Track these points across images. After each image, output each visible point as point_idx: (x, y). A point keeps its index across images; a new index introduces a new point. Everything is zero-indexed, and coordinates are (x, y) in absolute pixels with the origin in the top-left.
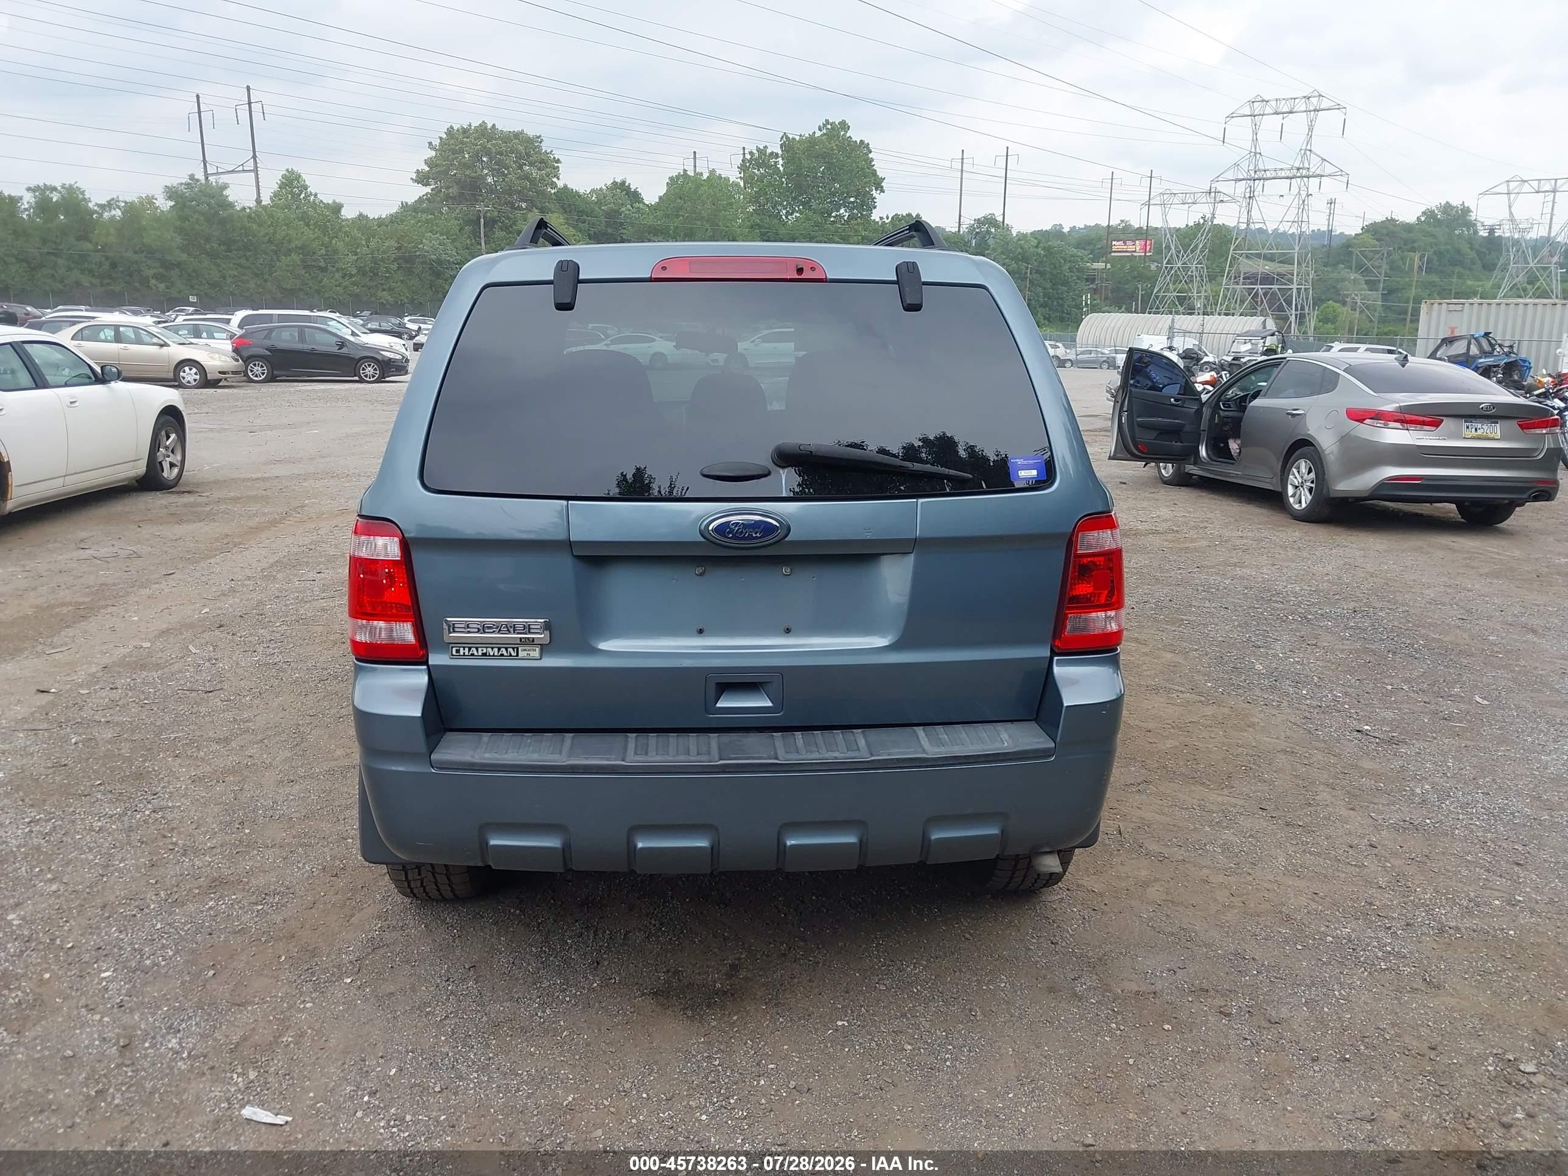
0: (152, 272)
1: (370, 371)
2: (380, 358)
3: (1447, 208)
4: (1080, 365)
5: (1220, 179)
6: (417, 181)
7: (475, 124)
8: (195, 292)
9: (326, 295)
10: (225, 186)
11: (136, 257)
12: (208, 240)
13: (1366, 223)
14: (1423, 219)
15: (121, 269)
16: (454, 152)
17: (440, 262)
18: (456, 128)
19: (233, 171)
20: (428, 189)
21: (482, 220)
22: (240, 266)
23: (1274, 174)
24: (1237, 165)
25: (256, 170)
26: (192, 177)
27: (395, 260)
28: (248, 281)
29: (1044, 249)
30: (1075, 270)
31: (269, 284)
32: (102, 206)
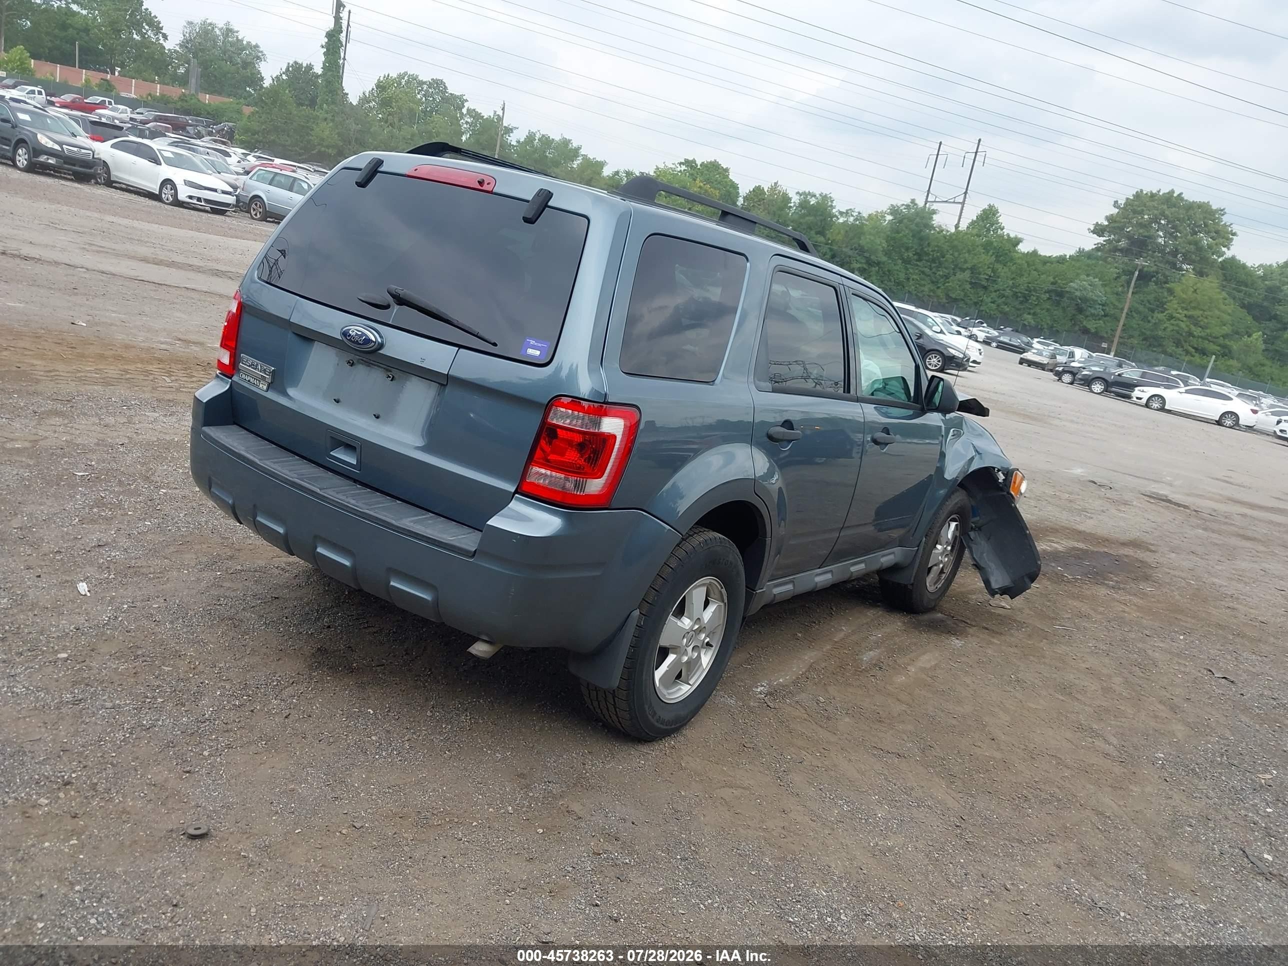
0: (858, 265)
1: (934, 361)
2: (945, 352)
6: (1094, 232)
7: (1165, 190)
8: (883, 286)
9: (982, 308)
10: (934, 212)
11: (850, 253)
12: (907, 249)
15: (838, 260)
16: (1135, 212)
17: (1085, 300)
18: (1145, 192)
19: (946, 202)
20: (1101, 240)
21: (1137, 273)
22: (923, 272)
25: (963, 203)
26: (913, 201)
27: (1049, 292)
28: (924, 285)
31: (940, 290)
32: (841, 213)
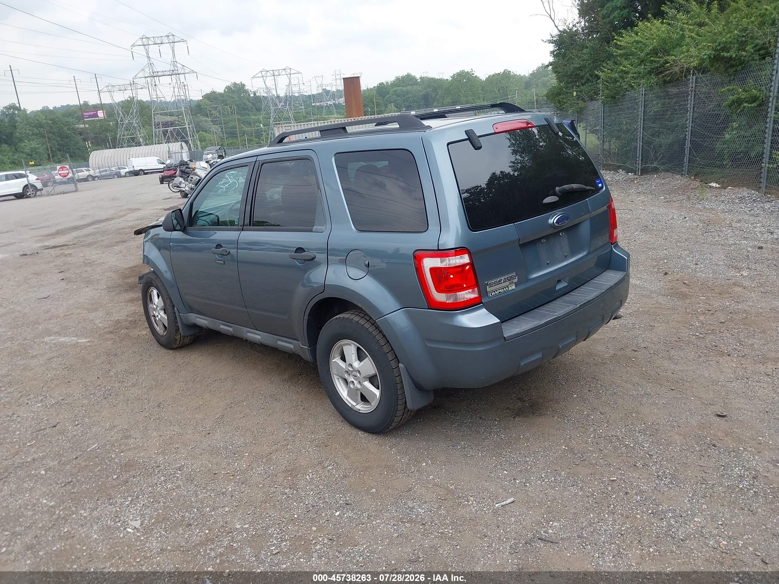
3: (235, 84)
4: (103, 178)
5: (137, 77)
13: (203, 94)
14: (226, 90)
23: (162, 74)
24: (143, 70)
29: (50, 120)
30: (71, 130)
